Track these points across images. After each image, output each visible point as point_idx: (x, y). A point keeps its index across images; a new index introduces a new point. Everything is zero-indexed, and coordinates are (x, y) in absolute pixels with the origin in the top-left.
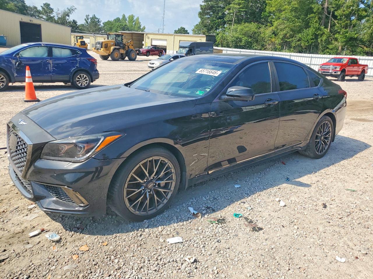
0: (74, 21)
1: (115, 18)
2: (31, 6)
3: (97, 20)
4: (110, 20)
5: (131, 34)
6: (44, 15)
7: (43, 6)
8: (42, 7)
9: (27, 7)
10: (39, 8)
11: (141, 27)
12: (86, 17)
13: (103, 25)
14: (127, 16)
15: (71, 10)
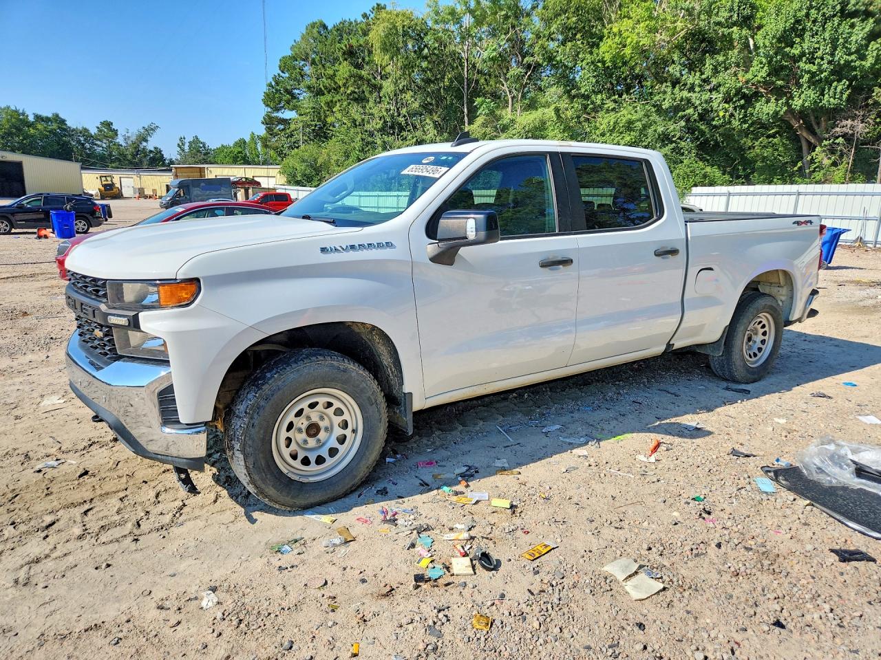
0: (156, 149)
2: (79, 128)
3: (202, 145)
5: (198, 170)
8: (98, 128)
9: (71, 130)
10: (93, 131)
12: (179, 142)
15: (150, 130)
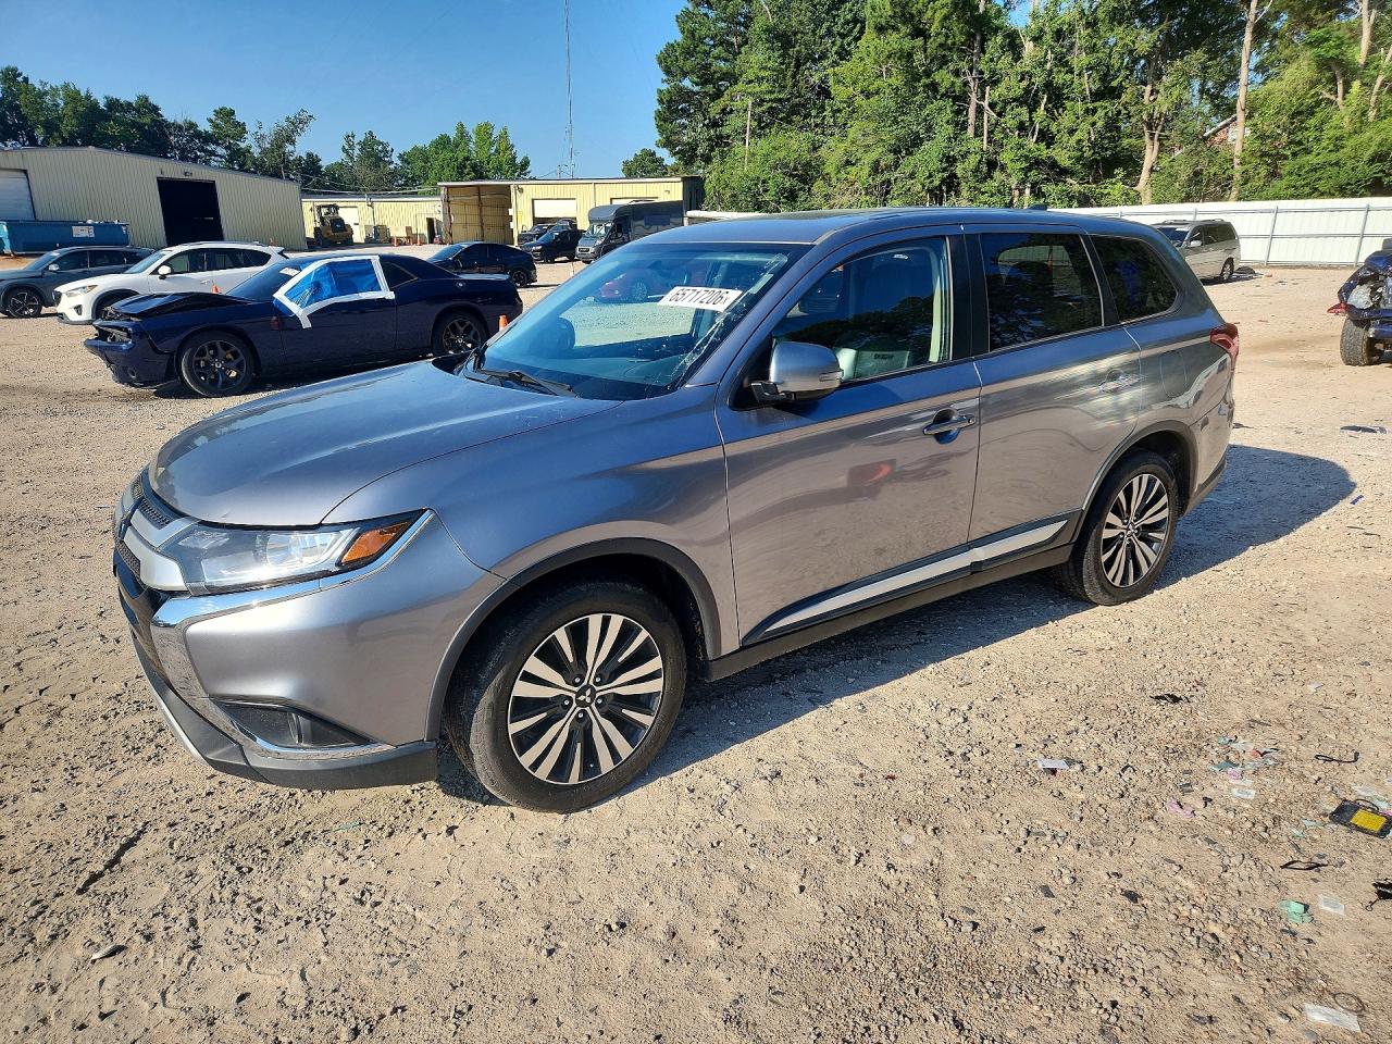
0: (309, 155)
1: (435, 137)
2: (180, 122)
3: (380, 148)
4: (420, 145)
5: (475, 189)
6: (218, 145)
7: (213, 118)
8: (210, 121)
9: (169, 126)
10: (205, 126)
11: (518, 161)
12: (345, 143)
13: (399, 163)
14: (470, 129)
15: (298, 124)
